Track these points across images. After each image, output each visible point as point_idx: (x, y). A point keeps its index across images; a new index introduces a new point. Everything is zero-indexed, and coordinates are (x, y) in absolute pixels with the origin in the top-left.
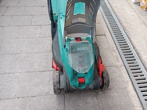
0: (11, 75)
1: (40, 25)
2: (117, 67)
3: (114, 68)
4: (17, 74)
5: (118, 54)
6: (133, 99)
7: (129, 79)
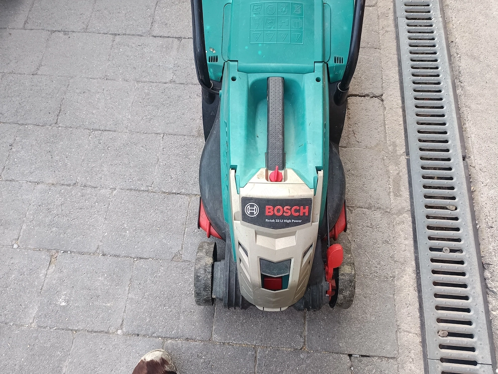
0: (89, 190)
1: (179, 38)
2: (387, 212)
3: (378, 215)
4: (103, 191)
5: (405, 171)
6: (404, 311)
7: (410, 255)
